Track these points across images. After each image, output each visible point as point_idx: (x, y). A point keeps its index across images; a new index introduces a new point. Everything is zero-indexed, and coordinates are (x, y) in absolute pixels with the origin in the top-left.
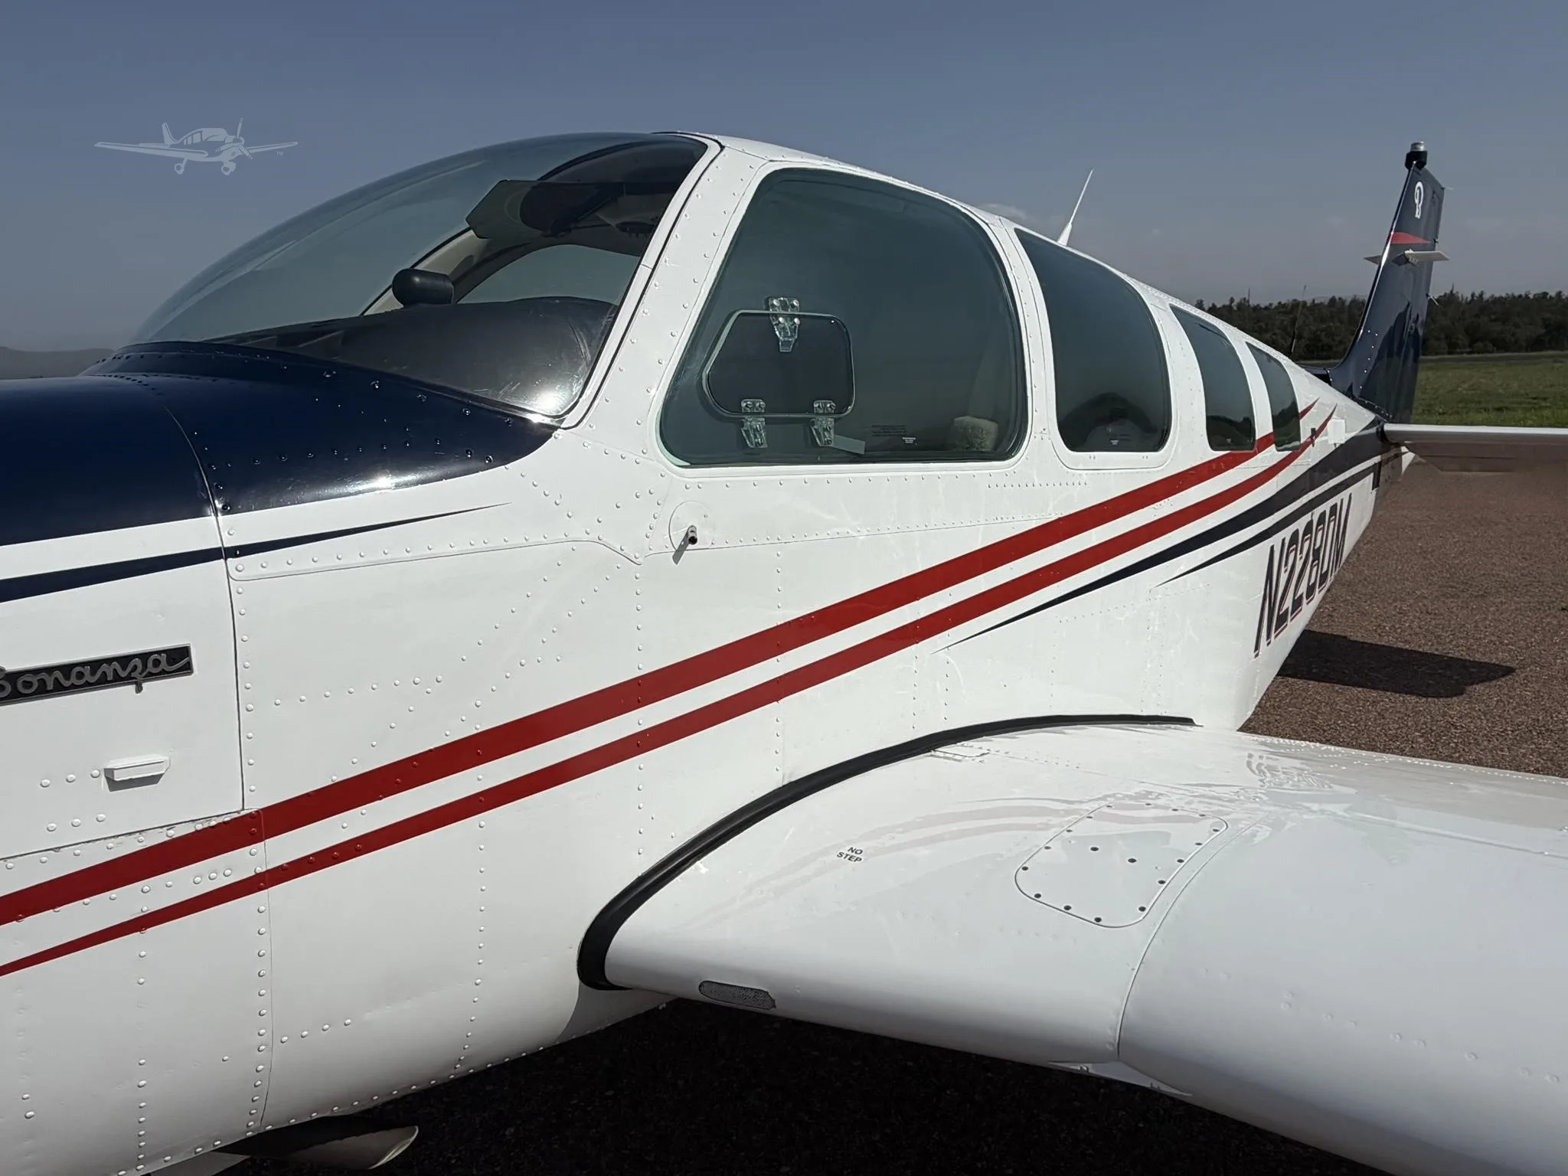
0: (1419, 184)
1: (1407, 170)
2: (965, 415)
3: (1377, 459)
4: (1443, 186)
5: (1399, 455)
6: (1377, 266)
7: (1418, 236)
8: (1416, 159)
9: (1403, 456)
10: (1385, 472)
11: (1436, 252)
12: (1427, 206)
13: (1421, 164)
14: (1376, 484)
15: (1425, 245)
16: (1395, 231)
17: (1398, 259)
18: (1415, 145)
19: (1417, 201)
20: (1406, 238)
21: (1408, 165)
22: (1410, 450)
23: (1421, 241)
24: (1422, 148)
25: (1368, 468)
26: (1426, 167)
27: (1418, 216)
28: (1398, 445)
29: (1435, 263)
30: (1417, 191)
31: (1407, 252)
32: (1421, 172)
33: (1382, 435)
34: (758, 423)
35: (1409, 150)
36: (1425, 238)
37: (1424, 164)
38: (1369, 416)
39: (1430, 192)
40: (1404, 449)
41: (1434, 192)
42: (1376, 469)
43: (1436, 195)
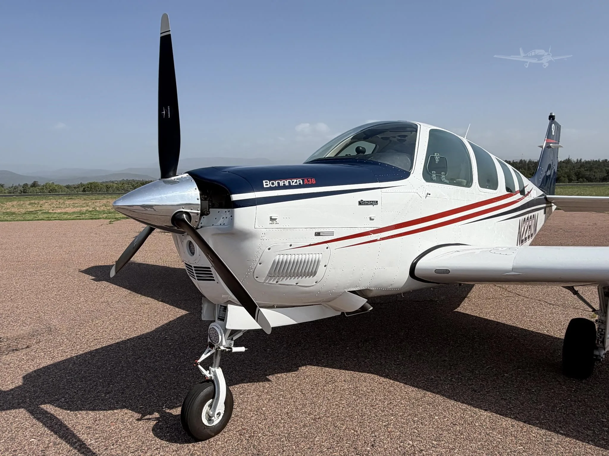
0: (553, 125)
1: (549, 121)
2: (459, 179)
3: (545, 205)
4: (561, 125)
5: (551, 206)
6: (542, 149)
7: (554, 140)
8: (552, 118)
9: (553, 207)
10: (547, 209)
11: (559, 145)
12: (556, 132)
13: (553, 119)
14: (545, 213)
15: (556, 143)
16: (547, 138)
17: (548, 147)
18: (551, 113)
19: (553, 130)
20: (550, 141)
21: (550, 119)
22: (555, 205)
23: (555, 141)
24: (553, 114)
25: (543, 207)
26: (555, 120)
27: (553, 134)
28: (551, 203)
29: (559, 148)
30: (553, 127)
31: (550, 145)
32: (554, 121)
33: (546, 198)
34: (435, 175)
35: (549, 115)
36: (556, 141)
37: (554, 119)
38: (542, 193)
39: (556, 127)
40: (553, 204)
41: (558, 127)
42: (545, 208)
43: (558, 128)
